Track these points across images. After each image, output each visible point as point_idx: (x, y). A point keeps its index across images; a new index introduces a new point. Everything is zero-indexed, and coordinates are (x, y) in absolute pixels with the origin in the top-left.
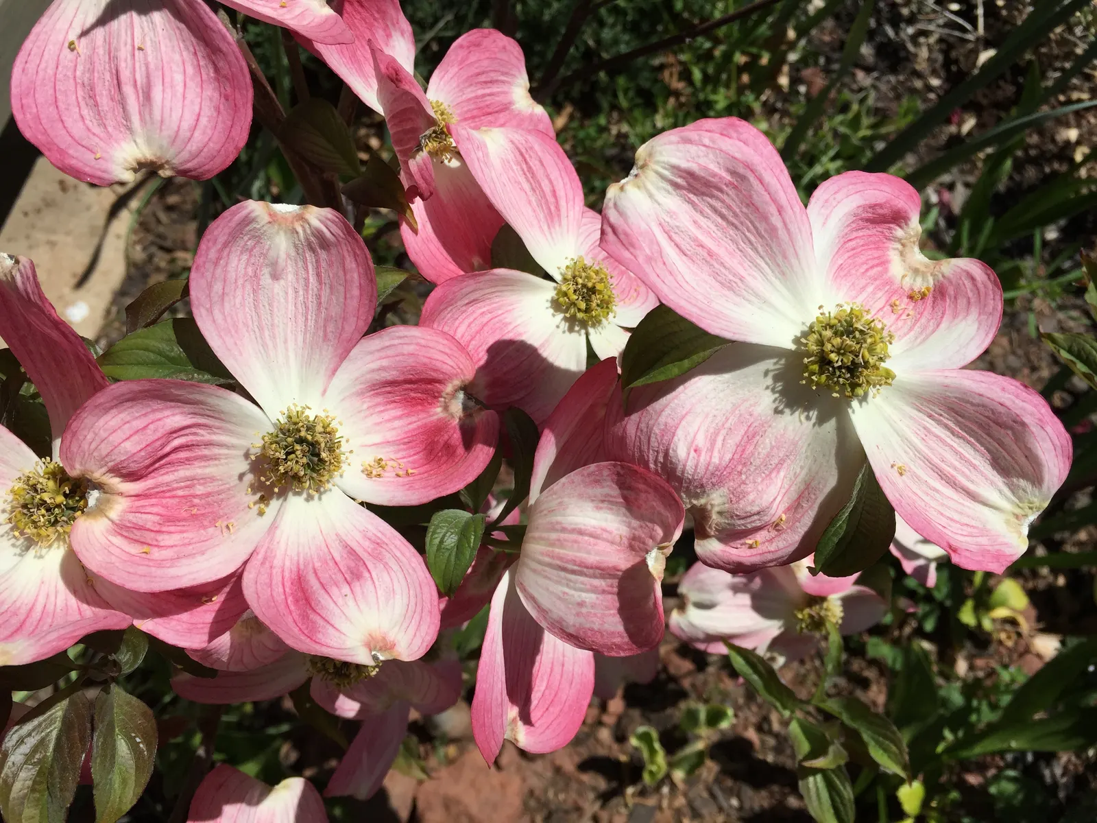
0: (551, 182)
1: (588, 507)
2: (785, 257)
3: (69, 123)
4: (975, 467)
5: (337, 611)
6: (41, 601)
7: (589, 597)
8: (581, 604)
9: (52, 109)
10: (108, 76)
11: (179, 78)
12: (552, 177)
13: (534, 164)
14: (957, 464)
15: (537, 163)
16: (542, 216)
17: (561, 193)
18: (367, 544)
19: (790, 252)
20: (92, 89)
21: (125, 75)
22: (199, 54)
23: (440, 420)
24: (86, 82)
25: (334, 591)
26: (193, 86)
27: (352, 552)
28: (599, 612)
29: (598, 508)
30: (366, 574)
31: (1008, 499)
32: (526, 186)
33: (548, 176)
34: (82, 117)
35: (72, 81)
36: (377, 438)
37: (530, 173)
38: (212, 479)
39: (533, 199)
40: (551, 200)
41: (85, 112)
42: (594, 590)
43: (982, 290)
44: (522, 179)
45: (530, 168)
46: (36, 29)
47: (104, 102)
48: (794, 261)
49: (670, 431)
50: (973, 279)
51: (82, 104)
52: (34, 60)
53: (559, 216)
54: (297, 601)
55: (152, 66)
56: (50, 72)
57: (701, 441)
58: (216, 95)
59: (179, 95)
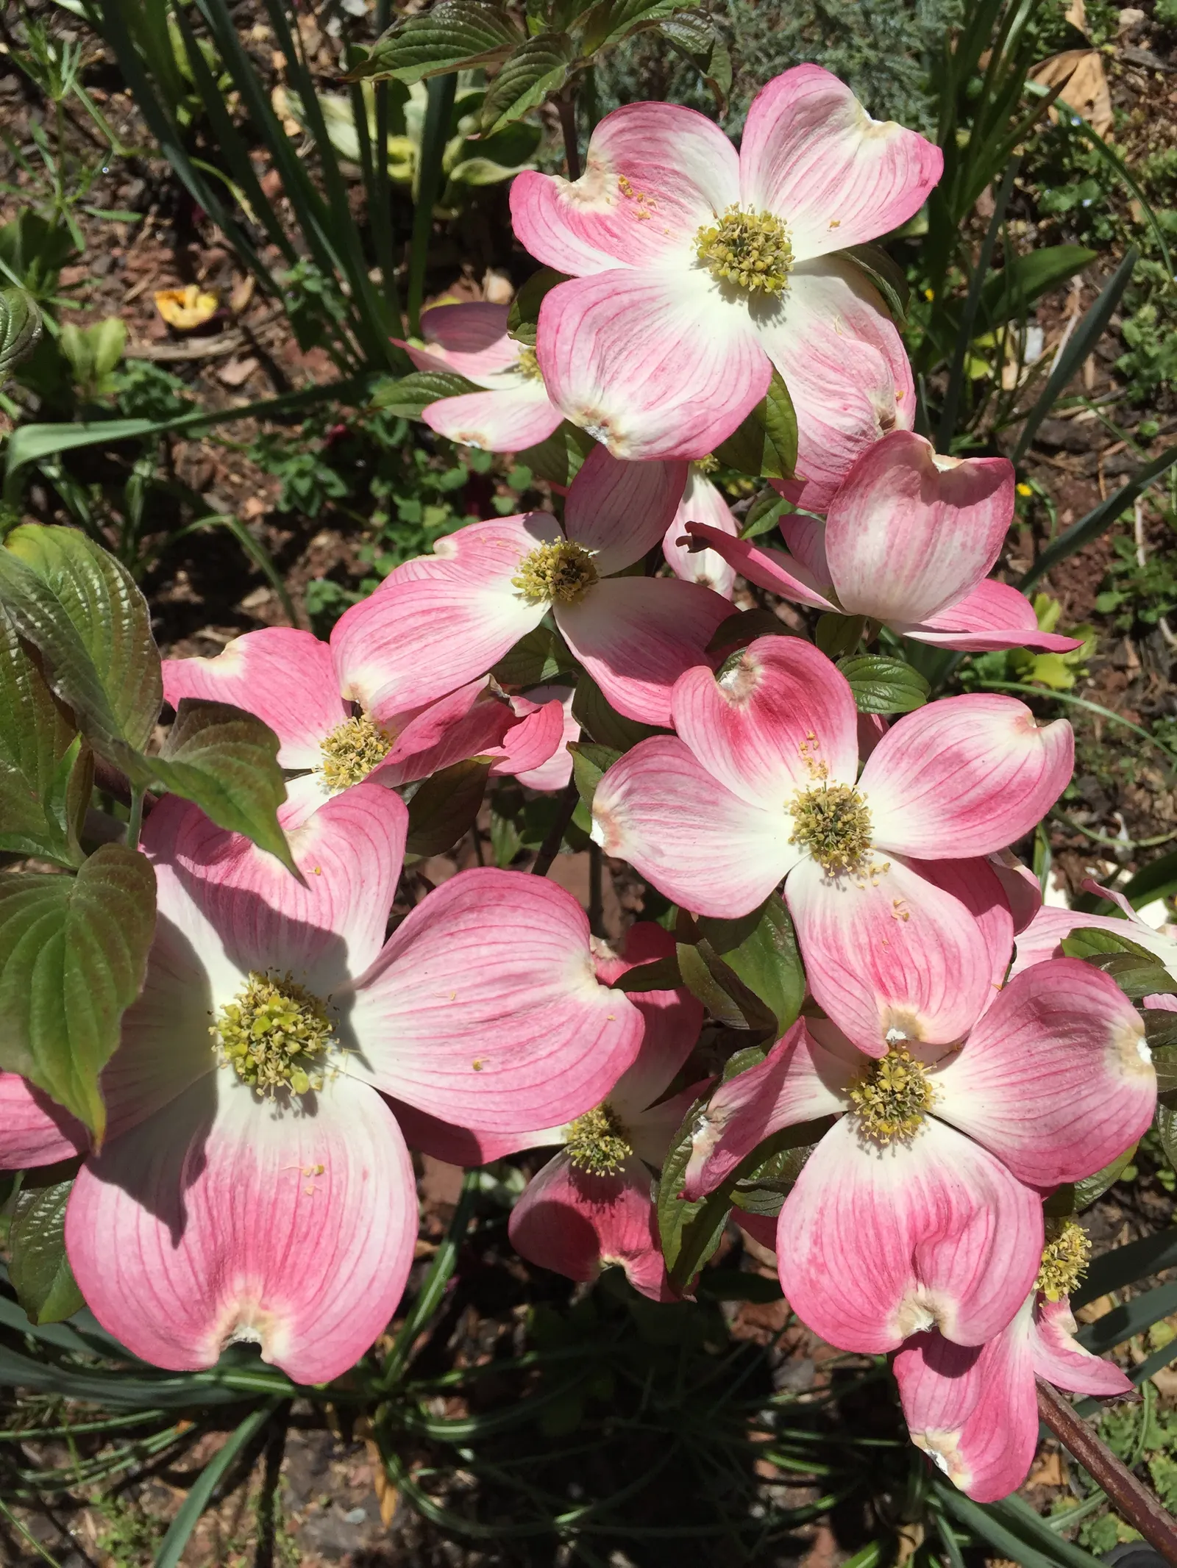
0: (412, 615)
1: (863, 540)
2: (653, 299)
3: (564, 1066)
4: (820, 159)
5: (1001, 769)
6: (994, 1082)
7: (958, 537)
8: (964, 545)
9: (548, 1088)
10: (492, 1034)
11: (484, 951)
12: (406, 613)
13: (390, 633)
14: (819, 175)
15: (388, 630)
16: (454, 629)
17: (425, 604)
18: (904, 765)
19: (649, 293)
20: (510, 1049)
21: (489, 1010)
22: (454, 929)
23: (752, 707)
24: (501, 1059)
25: (981, 772)
26: (494, 935)
27: (924, 772)
28: (972, 529)
29: (866, 529)
30: (955, 749)
31: (850, 134)
32: (416, 646)
33: (404, 618)
34: (551, 1054)
35: (503, 1075)
36: (783, 768)
37: (401, 640)
38: (853, 925)
39: (431, 639)
40: (434, 616)
41: (543, 1053)
42: (952, 531)
43: (639, 123)
44: (407, 651)
45: (395, 640)
46: (448, 1119)
47: (525, 1033)
48: (656, 292)
49: (830, 431)
50: (622, 131)
51: (531, 1058)
52: (487, 1116)
53: (454, 608)
54: (990, 810)
55: (479, 980)
56: (498, 1098)
57: (835, 404)
58: (498, 910)
59: (509, 947)
